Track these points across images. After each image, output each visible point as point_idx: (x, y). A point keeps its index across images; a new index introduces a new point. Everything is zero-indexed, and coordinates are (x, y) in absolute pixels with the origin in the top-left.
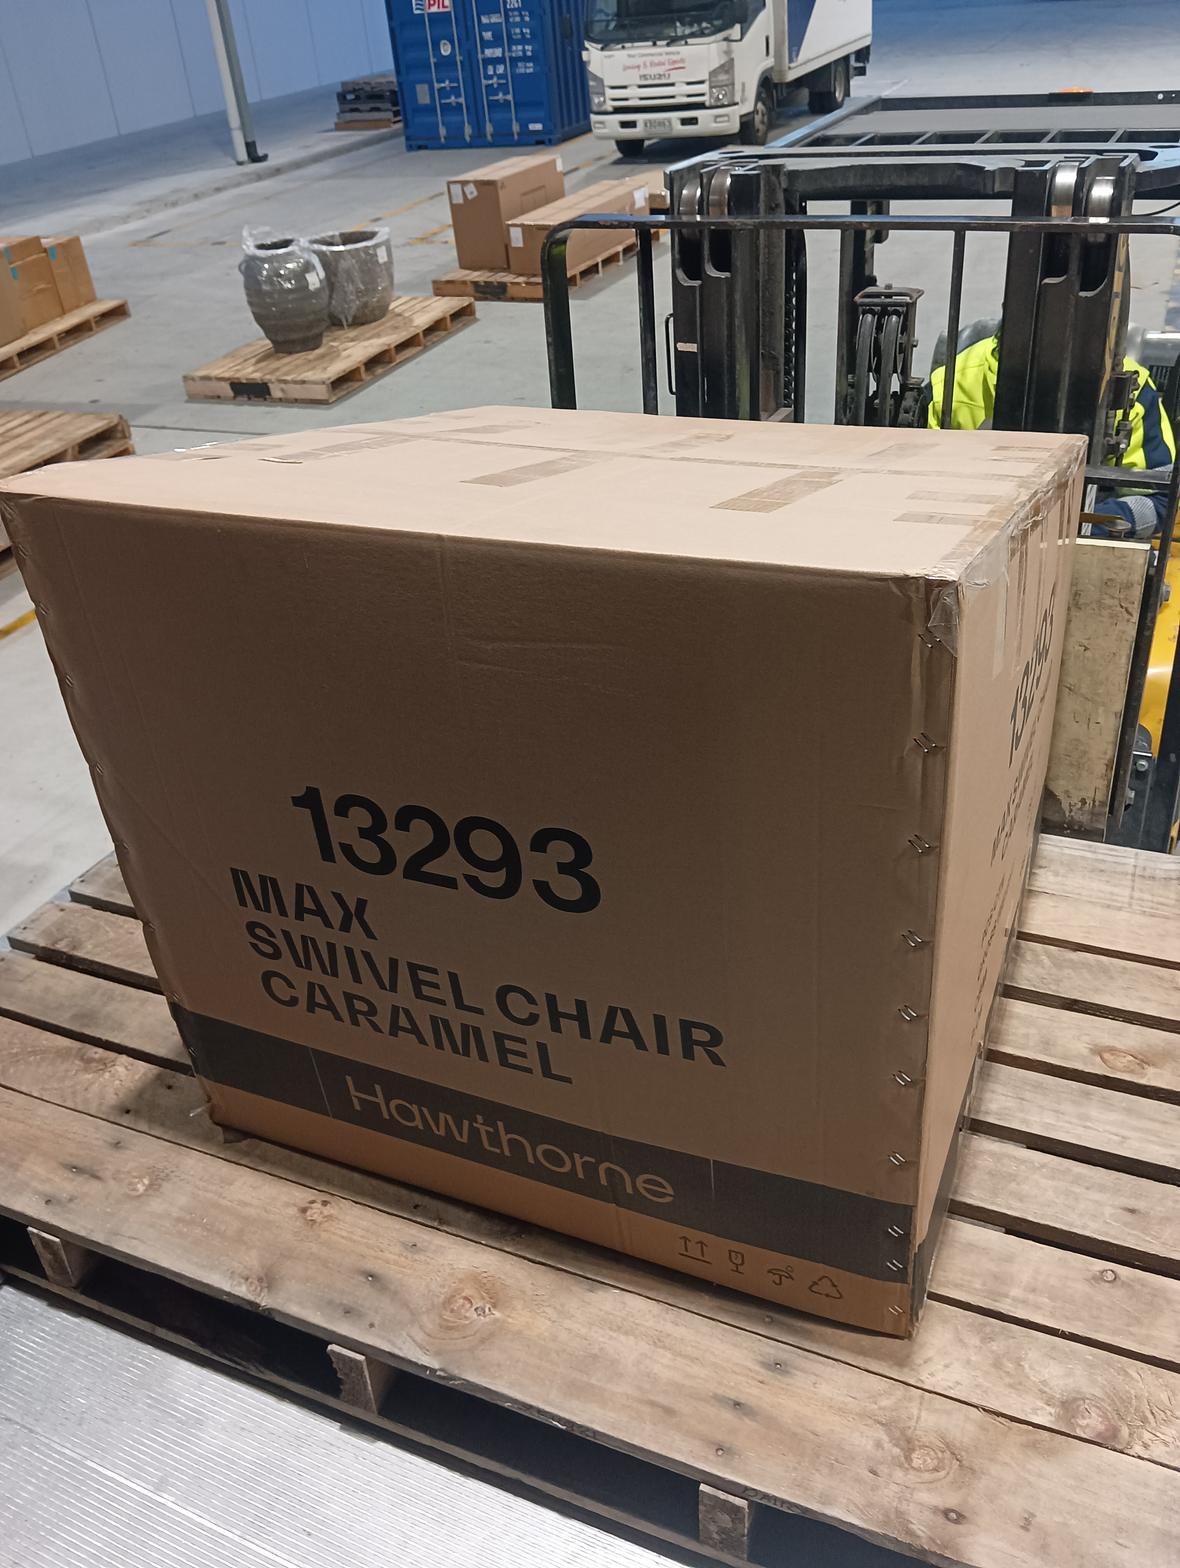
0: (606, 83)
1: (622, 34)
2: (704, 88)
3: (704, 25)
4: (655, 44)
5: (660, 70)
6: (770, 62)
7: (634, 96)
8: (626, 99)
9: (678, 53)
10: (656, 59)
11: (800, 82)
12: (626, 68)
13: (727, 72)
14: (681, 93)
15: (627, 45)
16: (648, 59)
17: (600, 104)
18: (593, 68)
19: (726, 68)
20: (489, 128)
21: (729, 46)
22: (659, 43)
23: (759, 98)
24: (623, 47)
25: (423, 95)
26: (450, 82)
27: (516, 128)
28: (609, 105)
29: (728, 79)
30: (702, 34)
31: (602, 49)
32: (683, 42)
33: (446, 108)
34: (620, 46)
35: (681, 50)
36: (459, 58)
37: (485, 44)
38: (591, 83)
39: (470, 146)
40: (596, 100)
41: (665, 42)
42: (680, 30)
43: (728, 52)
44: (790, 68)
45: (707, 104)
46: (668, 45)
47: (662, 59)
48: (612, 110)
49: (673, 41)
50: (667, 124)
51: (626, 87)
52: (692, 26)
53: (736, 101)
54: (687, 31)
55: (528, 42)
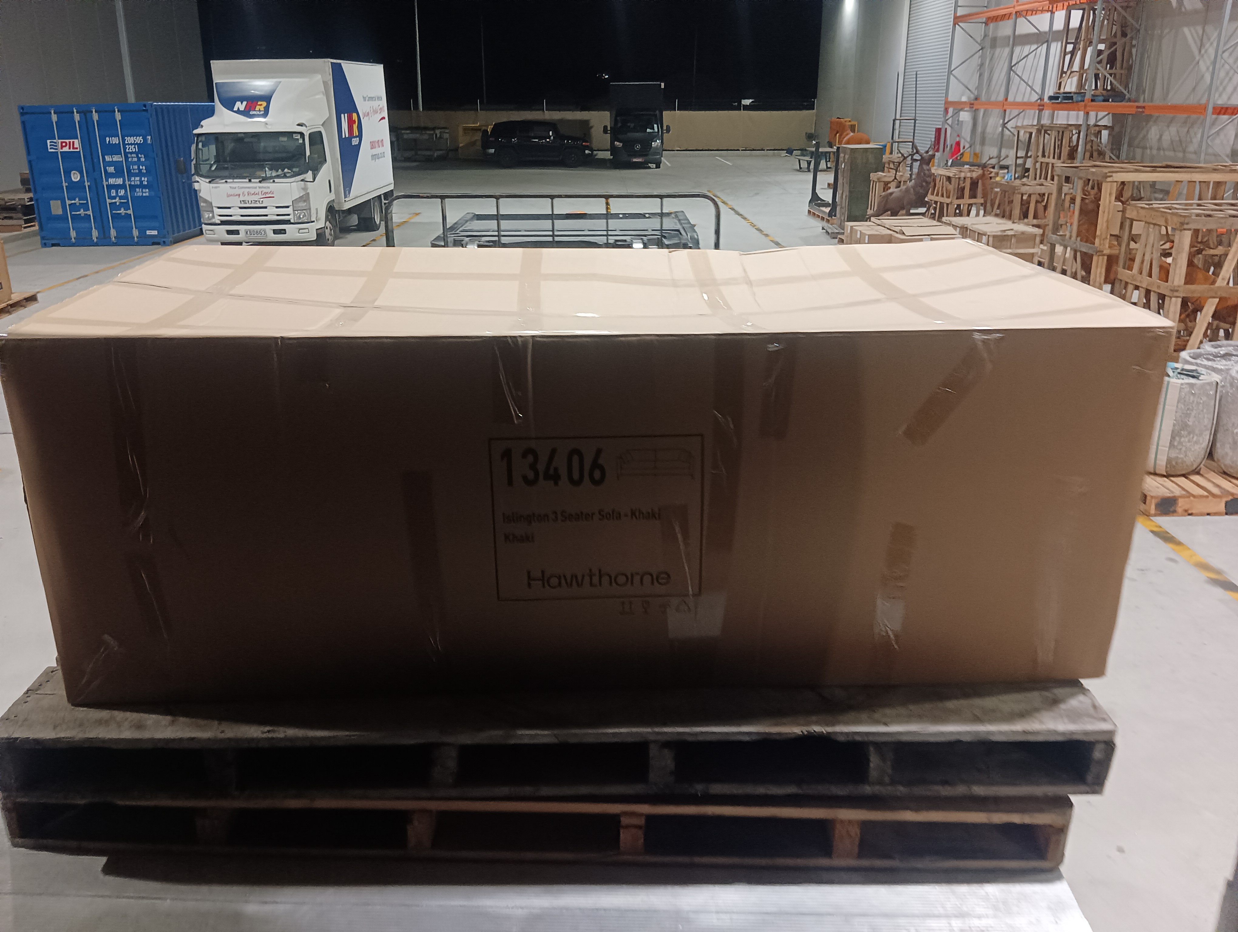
0: (213, 205)
1: (226, 173)
2: (289, 211)
3: (286, 170)
4: (250, 181)
5: (255, 198)
6: (332, 197)
7: (236, 214)
8: (231, 216)
9: (269, 188)
10: (252, 191)
11: (350, 211)
12: (229, 196)
13: (305, 201)
14: (272, 213)
15: (228, 180)
16: (246, 191)
17: (209, 218)
18: (202, 194)
19: (304, 199)
20: (113, 233)
21: (305, 184)
22: (252, 180)
23: (327, 219)
24: (226, 182)
25: (56, 208)
26: (79, 200)
27: (135, 233)
28: (217, 220)
29: (306, 206)
30: (285, 176)
31: (210, 182)
32: (272, 181)
33: (75, 218)
34: (224, 181)
35: (269, 186)
36: (87, 184)
37: (108, 175)
38: (202, 204)
39: (96, 245)
40: (206, 215)
41: (258, 180)
42: (269, 173)
43: (305, 189)
44: (345, 201)
45: (292, 221)
46: (260, 182)
47: (257, 191)
48: (220, 222)
49: (263, 180)
50: (263, 233)
51: (229, 208)
52: (277, 171)
53: (313, 220)
54: (274, 174)
55: (144, 175)
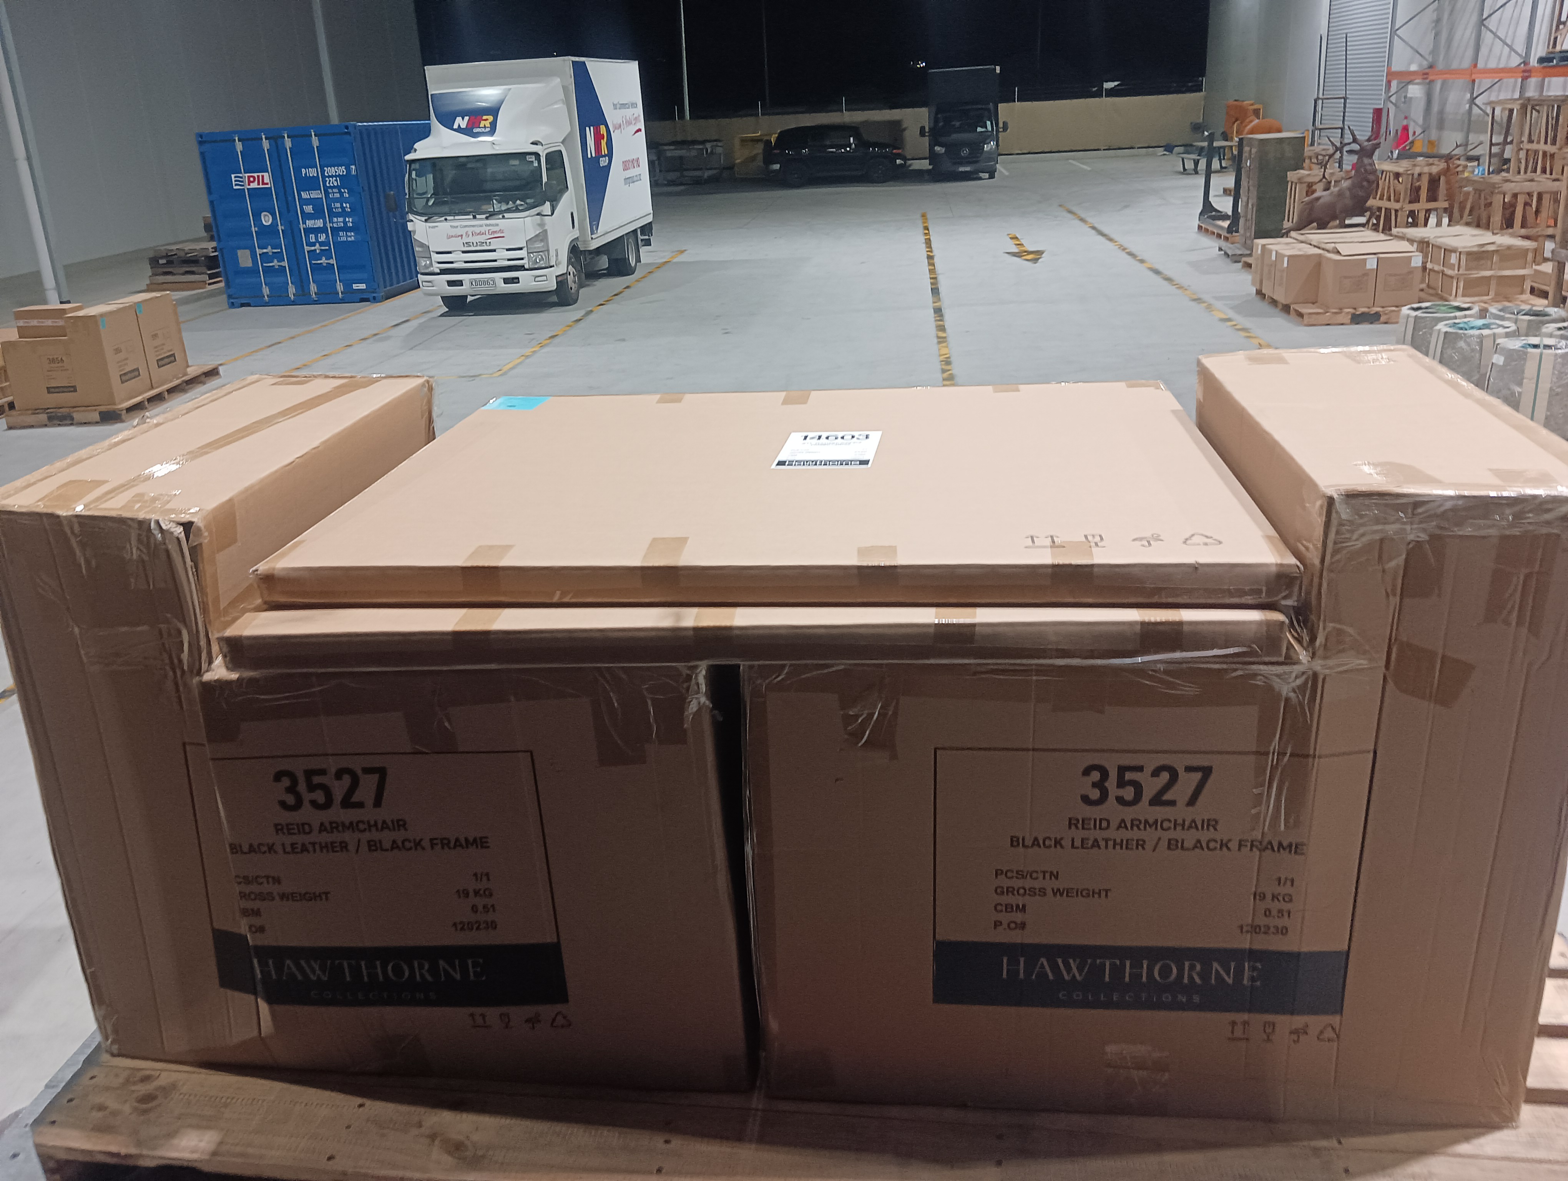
0: (432, 249)
1: (446, 209)
2: (523, 253)
3: (518, 202)
4: (474, 217)
5: (482, 238)
6: (576, 233)
7: (459, 260)
8: (452, 263)
9: (497, 225)
10: (477, 230)
11: (598, 251)
12: (450, 237)
13: (542, 241)
14: (502, 257)
15: (448, 218)
16: (470, 230)
17: (426, 266)
18: (417, 236)
19: (541, 238)
20: (313, 288)
21: (542, 220)
22: (478, 216)
23: (569, 262)
24: (446, 219)
25: (244, 259)
26: (272, 249)
27: (340, 287)
28: (436, 268)
29: (543, 247)
30: (517, 210)
31: (426, 221)
32: (501, 216)
33: (268, 271)
34: (443, 219)
35: (499, 223)
36: (280, 228)
37: (306, 216)
38: (417, 249)
39: (294, 303)
40: (422, 263)
41: (484, 216)
42: (497, 207)
43: (542, 225)
44: (592, 238)
45: (527, 266)
46: (487, 218)
47: (483, 229)
48: (439, 271)
49: (491, 215)
50: (491, 283)
51: (449, 253)
52: (508, 204)
53: (552, 264)
54: (504, 207)
55: (348, 215)
